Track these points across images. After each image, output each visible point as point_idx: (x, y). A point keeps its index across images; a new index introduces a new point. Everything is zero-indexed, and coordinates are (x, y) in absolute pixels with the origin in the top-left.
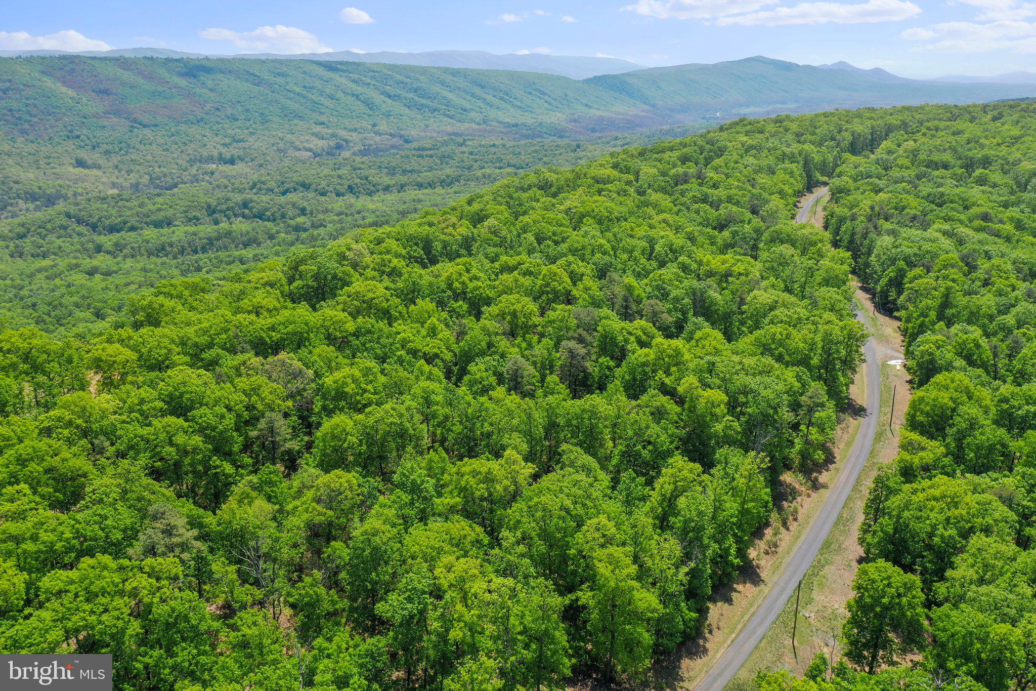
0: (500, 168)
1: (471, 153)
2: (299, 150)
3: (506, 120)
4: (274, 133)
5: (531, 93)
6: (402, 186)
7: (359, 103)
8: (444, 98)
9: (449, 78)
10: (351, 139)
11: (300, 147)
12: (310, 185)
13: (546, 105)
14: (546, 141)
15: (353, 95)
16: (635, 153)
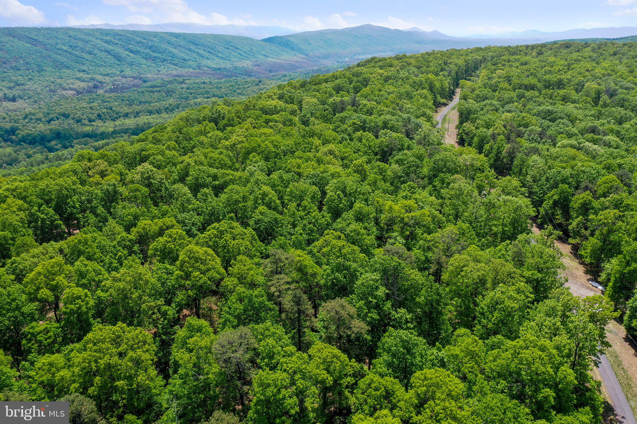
0: (208, 98)
1: (188, 88)
2: (66, 90)
3: (213, 66)
4: (47, 79)
5: (228, 49)
6: (138, 113)
7: (110, 56)
8: (170, 52)
9: (173, 40)
10: (104, 81)
11: (67, 88)
12: (69, 115)
13: (239, 56)
14: (239, 79)
15: (106, 51)
16: (297, 85)
